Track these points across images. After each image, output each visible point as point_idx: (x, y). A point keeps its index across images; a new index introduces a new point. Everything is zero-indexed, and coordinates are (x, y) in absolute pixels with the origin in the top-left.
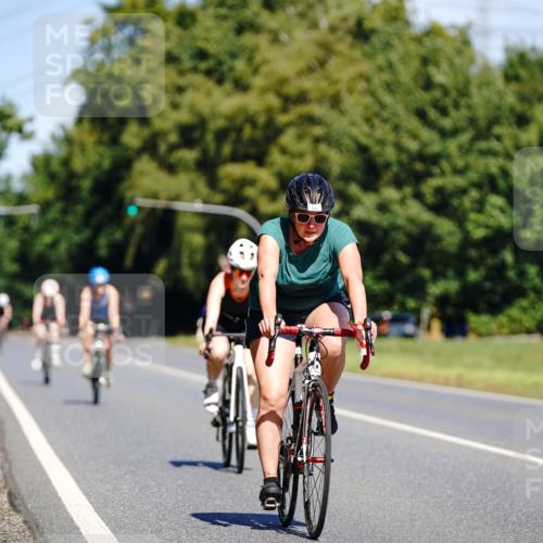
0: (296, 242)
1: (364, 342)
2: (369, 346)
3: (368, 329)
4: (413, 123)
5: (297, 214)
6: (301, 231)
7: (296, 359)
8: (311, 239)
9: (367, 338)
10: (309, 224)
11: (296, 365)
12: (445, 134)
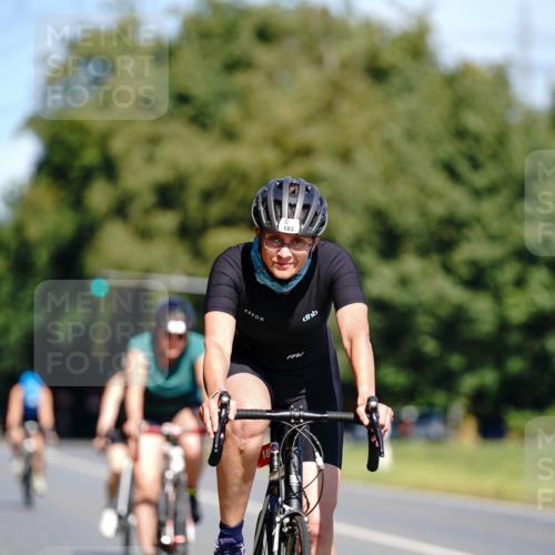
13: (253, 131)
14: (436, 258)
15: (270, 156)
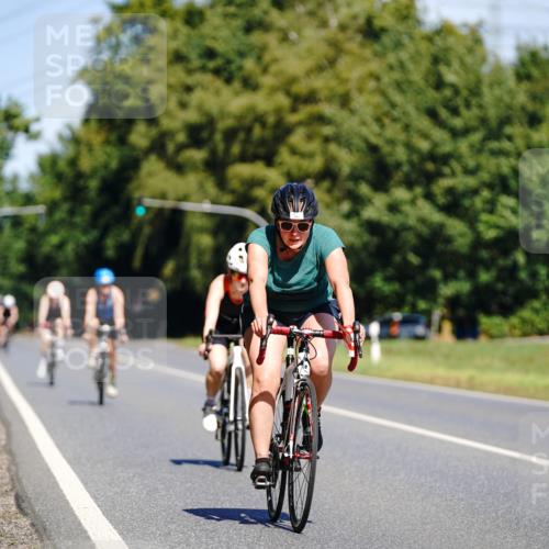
0: (282, 249)
1: (353, 344)
2: (357, 348)
3: (356, 332)
4: (424, 123)
5: (280, 223)
7: (288, 359)
8: (295, 246)
9: (355, 341)
10: (292, 232)
11: (288, 365)
12: (456, 134)
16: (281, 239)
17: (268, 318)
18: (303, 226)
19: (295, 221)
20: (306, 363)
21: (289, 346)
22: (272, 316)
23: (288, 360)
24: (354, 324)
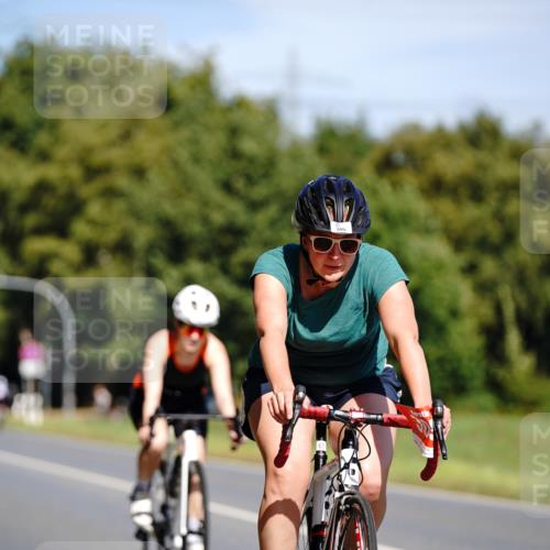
0: (310, 282)
1: (431, 437)
2: (438, 443)
3: (437, 417)
4: (217, 196)
5: (313, 238)
6: (319, 264)
7: (317, 457)
8: (335, 276)
9: (436, 432)
10: (332, 254)
11: (317, 468)
13: (62, 152)
14: (216, 261)
15: (75, 172)
16: (310, 265)
17: (296, 393)
18: (349, 244)
19: (337, 236)
20: (353, 466)
21: (318, 438)
22: (302, 388)
23: (318, 460)
24: (434, 405)
